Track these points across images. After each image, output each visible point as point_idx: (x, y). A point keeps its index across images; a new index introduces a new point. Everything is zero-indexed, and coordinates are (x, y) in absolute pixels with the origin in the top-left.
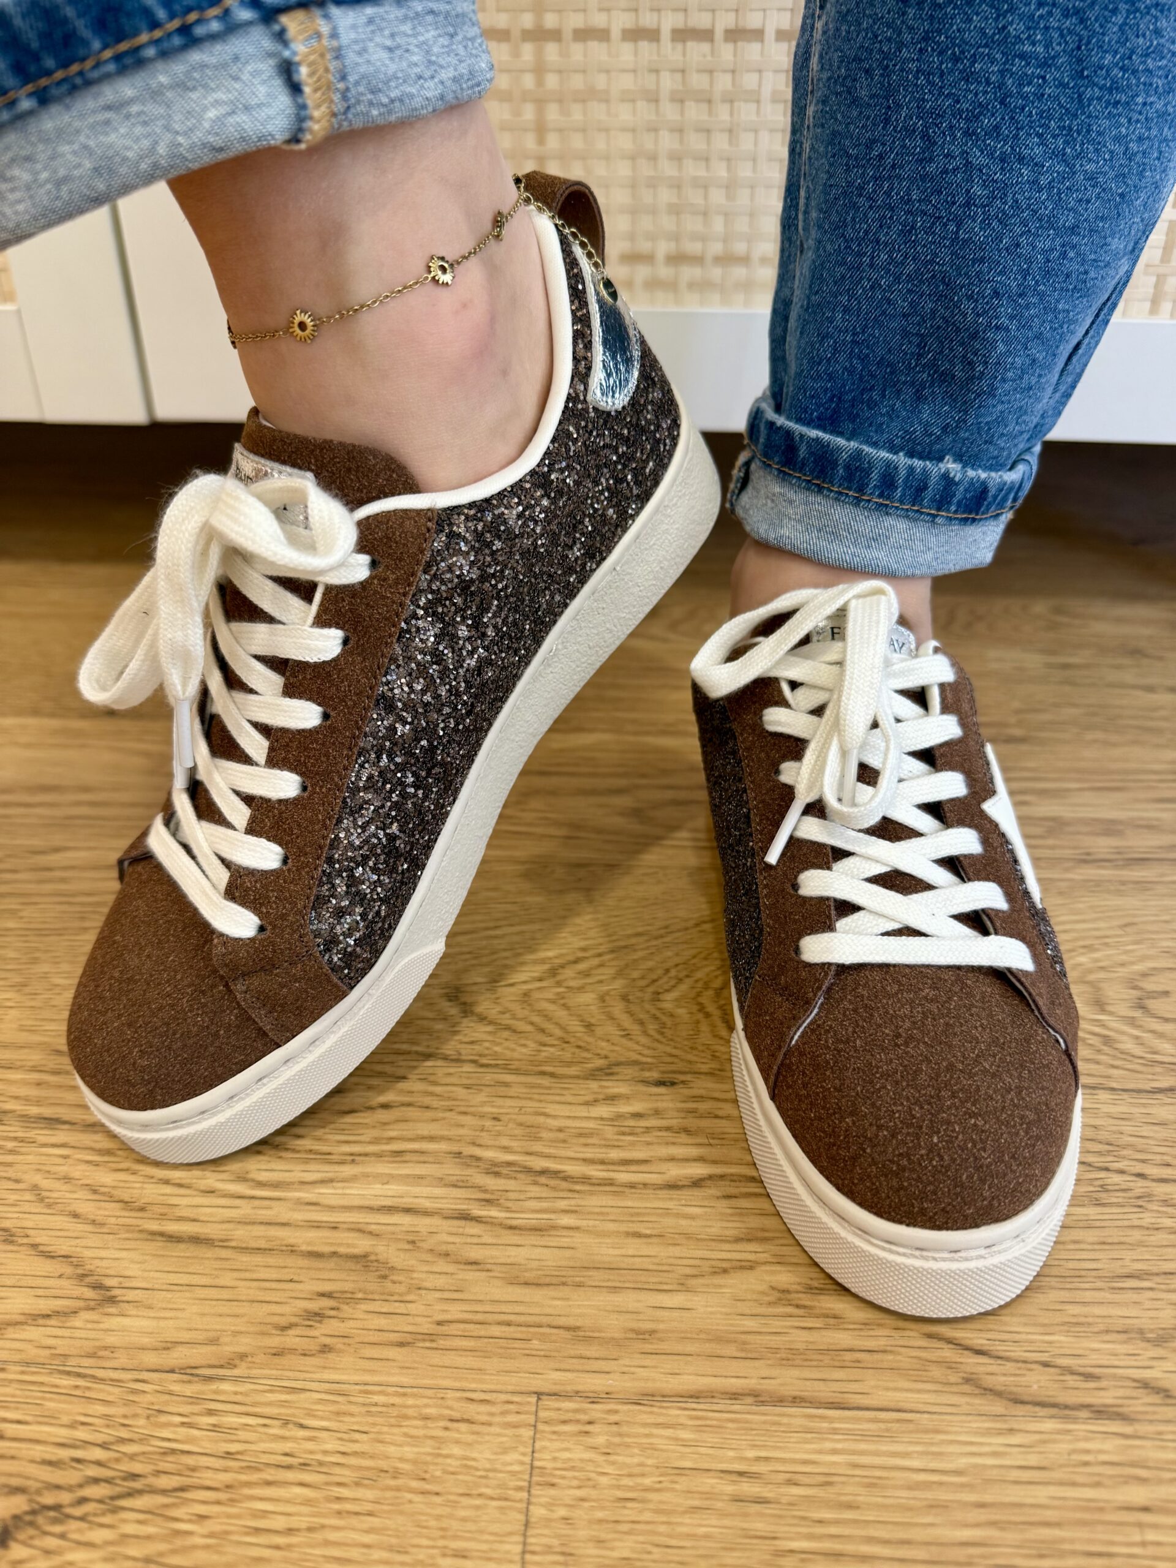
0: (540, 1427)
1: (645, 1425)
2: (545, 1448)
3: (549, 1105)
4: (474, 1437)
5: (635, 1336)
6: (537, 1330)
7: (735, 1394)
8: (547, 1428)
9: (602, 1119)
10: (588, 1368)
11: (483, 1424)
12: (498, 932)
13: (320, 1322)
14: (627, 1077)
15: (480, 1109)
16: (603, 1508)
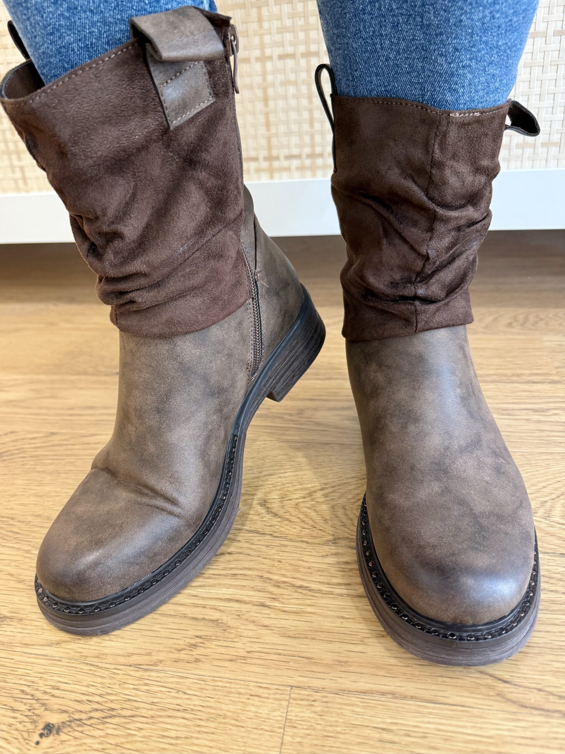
0: (291, 701)
1: (340, 704)
2: (292, 711)
3: (305, 556)
4: (260, 703)
5: (337, 663)
6: (293, 658)
7: (383, 693)
8: (294, 702)
9: (329, 564)
10: (314, 676)
11: (265, 698)
12: (286, 475)
13: (195, 648)
14: (343, 545)
15: (272, 557)
16: (317, 739)
